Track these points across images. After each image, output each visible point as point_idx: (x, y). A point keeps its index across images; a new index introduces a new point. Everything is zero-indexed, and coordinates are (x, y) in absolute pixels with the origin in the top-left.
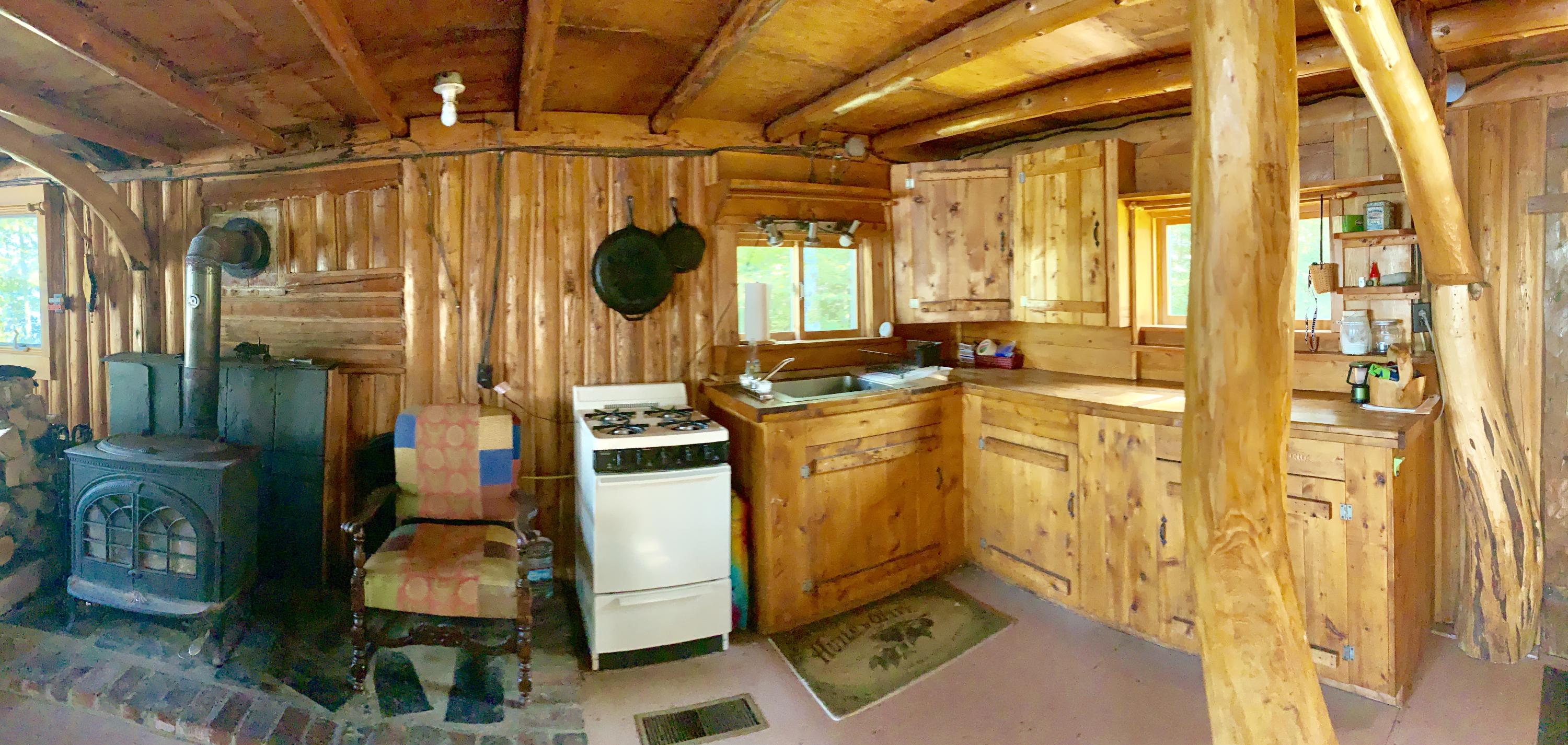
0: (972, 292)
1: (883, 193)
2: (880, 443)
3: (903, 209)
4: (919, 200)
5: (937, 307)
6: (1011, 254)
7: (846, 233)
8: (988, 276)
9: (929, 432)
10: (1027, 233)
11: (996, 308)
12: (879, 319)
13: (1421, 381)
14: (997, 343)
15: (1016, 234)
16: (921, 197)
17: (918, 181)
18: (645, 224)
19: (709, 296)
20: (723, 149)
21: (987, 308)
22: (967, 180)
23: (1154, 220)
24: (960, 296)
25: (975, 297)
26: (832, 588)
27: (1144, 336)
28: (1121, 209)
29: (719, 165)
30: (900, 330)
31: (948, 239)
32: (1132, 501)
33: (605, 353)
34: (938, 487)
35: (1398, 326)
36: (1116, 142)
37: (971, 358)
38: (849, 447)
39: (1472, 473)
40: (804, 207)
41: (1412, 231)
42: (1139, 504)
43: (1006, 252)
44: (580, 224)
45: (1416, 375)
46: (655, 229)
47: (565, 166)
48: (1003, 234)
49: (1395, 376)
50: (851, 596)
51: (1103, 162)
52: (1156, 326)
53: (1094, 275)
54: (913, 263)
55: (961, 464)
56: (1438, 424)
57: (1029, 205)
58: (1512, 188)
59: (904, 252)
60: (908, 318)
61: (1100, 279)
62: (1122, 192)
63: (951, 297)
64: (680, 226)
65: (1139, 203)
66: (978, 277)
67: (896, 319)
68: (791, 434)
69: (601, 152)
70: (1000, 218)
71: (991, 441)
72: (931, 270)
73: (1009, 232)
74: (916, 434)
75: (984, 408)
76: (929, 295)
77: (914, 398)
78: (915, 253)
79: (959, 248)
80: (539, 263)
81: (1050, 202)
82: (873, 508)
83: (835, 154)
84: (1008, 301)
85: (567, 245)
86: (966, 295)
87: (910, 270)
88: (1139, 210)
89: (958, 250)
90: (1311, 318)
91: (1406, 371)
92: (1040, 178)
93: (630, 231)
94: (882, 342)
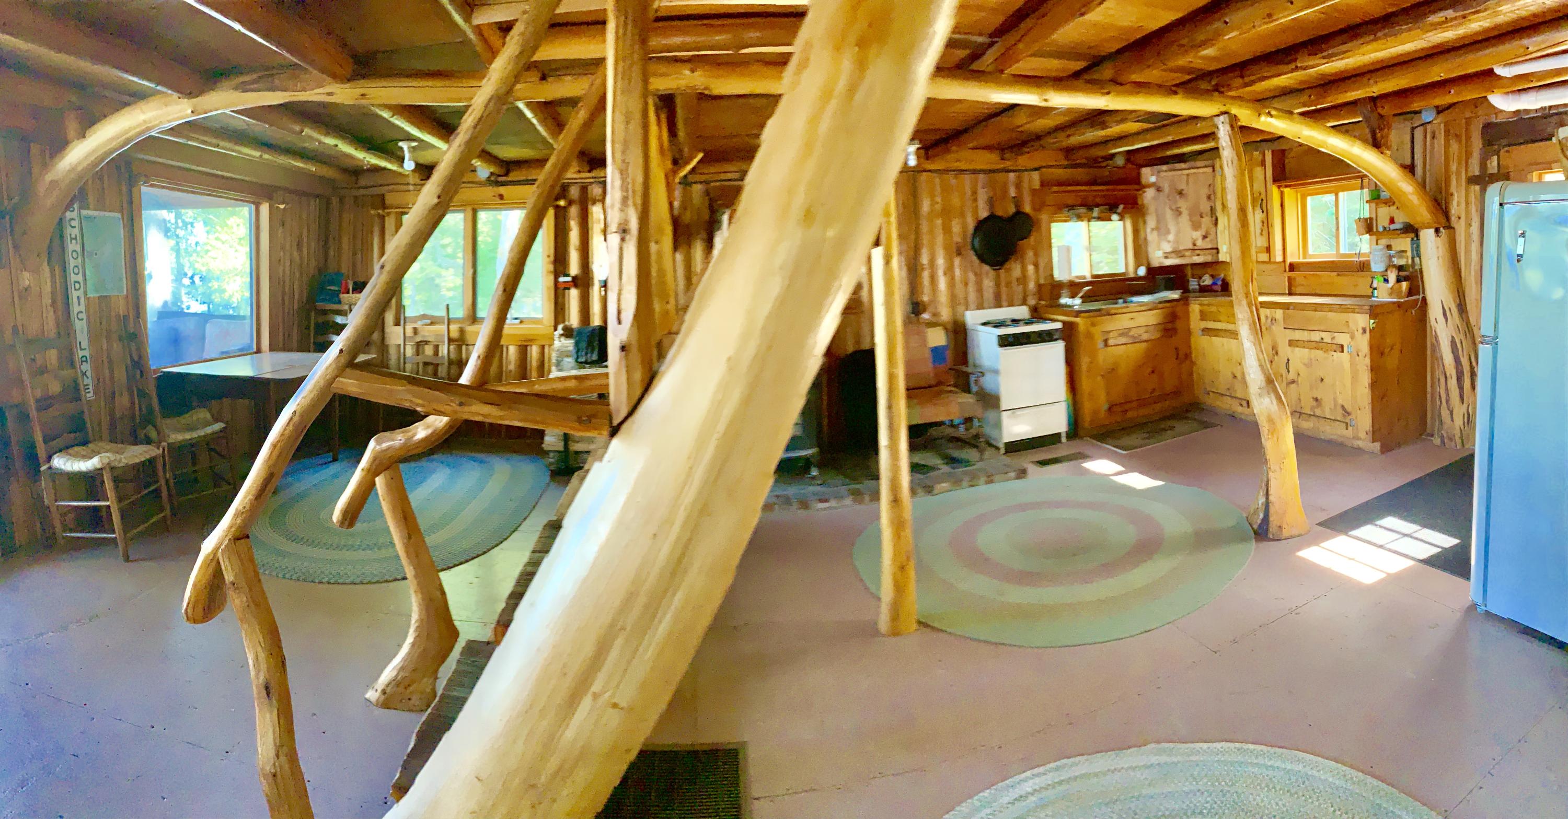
0: (1194, 245)
1: (1137, 187)
2: (1141, 331)
3: (1149, 195)
4: (1159, 190)
5: (1173, 255)
6: (1217, 219)
7: (1115, 213)
8: (1204, 234)
9: (1169, 326)
11: (1209, 254)
12: (1138, 265)
14: (1212, 276)
16: (1160, 187)
17: (1158, 177)
18: (1000, 212)
19: (1036, 255)
20: (1044, 167)
21: (1204, 254)
22: (1188, 175)
23: (1299, 194)
24: (1188, 248)
25: (1196, 248)
26: (1119, 409)
27: (1292, 267)
28: (1276, 190)
29: (1041, 175)
30: (1152, 271)
31: (1178, 212)
32: (1274, 352)
33: (980, 290)
34: (1177, 359)
35: (1404, 254)
36: (1270, 151)
37: (1197, 287)
38: (1125, 333)
40: (1090, 199)
42: (1277, 353)
43: (1214, 218)
44: (962, 215)
45: (1399, 280)
46: (1005, 216)
47: (952, 180)
48: (1211, 207)
49: (1386, 281)
50: (1130, 414)
51: (1263, 163)
52: (1302, 260)
53: (1262, 231)
54: (1157, 229)
55: (1190, 347)
59: (1151, 222)
60: (1155, 263)
61: (1265, 232)
62: (1276, 180)
63: (1181, 248)
64: (1019, 213)
65: (1286, 186)
66: (1198, 235)
67: (1149, 264)
68: (1093, 325)
69: (974, 172)
70: (1209, 197)
71: (1206, 331)
72: (1168, 232)
73: (1215, 205)
74: (1162, 327)
75: (1201, 311)
76: (1168, 248)
77: (1161, 306)
78: (1158, 221)
79: (1185, 218)
80: (940, 239)
82: (1139, 367)
83: (1107, 165)
84: (1217, 249)
85: (956, 228)
86: (1191, 247)
87: (1155, 233)
88: (1287, 190)
89: (1185, 219)
90: (1358, 252)
91: (1392, 278)
93: (992, 217)
94: (1140, 278)
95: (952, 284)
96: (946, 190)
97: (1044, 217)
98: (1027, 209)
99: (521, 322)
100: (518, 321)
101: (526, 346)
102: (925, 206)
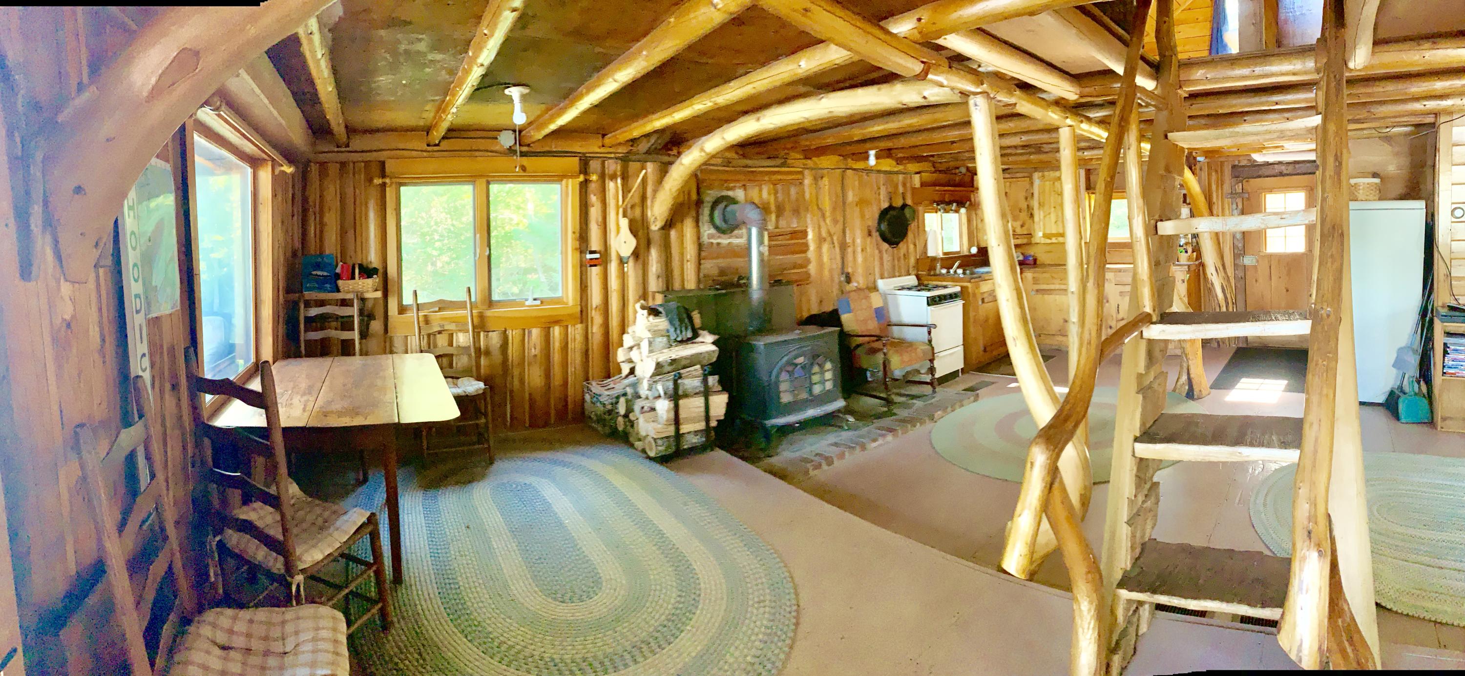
0: (1014, 231)
1: (971, 189)
6: (1032, 214)
7: (963, 207)
8: (1021, 224)
10: (1041, 205)
11: (1026, 238)
12: (971, 246)
13: (1195, 254)
14: (1024, 254)
15: (1035, 204)
18: (894, 204)
19: (915, 237)
20: (924, 172)
21: (1022, 238)
22: (1010, 182)
25: (1016, 234)
28: (1087, 195)
29: (921, 178)
30: (982, 250)
33: (882, 264)
36: (1084, 170)
39: (1212, 284)
40: (947, 197)
41: (1189, 204)
43: (1030, 213)
44: (871, 206)
45: (1193, 252)
46: (897, 207)
48: (1029, 206)
49: (1186, 252)
56: (1201, 268)
57: (1042, 192)
58: (1222, 189)
60: (983, 244)
62: (1087, 189)
64: (905, 205)
65: (1094, 193)
66: (1017, 225)
67: (979, 245)
69: (879, 172)
70: (1028, 198)
71: (1039, 291)
73: (1031, 205)
75: (1033, 278)
80: (858, 223)
81: (1053, 193)
83: (956, 172)
84: (1032, 234)
85: (868, 215)
88: (1093, 196)
89: (1008, 212)
91: (1190, 250)
92: (1047, 183)
93: (891, 208)
94: (974, 255)
95: (865, 260)
96: (862, 185)
97: (921, 208)
98: (909, 202)
99: (542, 302)
100: (538, 302)
101: (549, 328)
102: (851, 197)
